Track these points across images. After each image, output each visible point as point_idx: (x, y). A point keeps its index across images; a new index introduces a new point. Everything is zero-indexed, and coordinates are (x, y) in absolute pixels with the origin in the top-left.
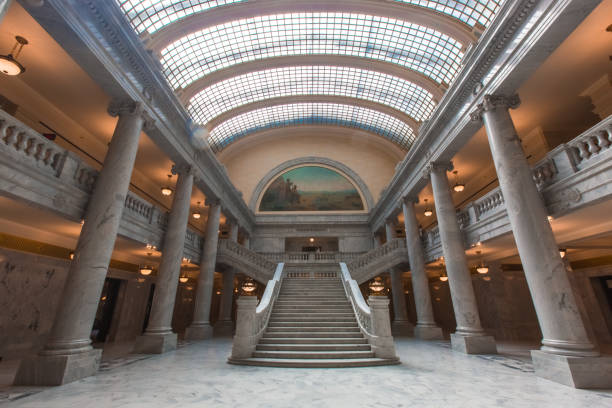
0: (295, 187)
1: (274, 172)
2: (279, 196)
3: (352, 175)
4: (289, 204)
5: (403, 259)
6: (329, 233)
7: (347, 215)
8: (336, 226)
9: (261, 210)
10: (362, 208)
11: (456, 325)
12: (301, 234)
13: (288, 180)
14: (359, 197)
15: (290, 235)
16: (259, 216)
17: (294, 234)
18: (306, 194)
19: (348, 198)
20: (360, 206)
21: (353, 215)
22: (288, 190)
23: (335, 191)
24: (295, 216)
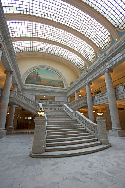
0: (40, 76)
1: (32, 69)
2: (33, 79)
3: (61, 75)
4: (37, 82)
5: (86, 105)
6: (52, 95)
7: (58, 89)
8: (54, 92)
9: (25, 83)
10: (64, 87)
11: (112, 127)
12: (41, 94)
13: (37, 73)
14: (63, 83)
15: (37, 94)
16: (25, 85)
17: (38, 94)
18: (44, 79)
19: (59, 83)
20: (63, 86)
21: (61, 89)
22: (37, 77)
23: (55, 79)
24: (39, 87)
